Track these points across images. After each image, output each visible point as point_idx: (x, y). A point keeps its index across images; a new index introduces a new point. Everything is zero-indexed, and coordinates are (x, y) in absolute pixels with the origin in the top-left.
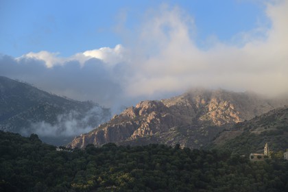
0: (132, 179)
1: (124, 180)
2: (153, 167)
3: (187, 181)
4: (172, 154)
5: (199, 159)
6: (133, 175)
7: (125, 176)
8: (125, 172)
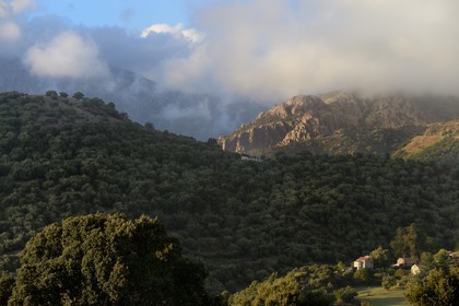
0: (341, 196)
1: (331, 196)
2: (364, 182)
3: (406, 199)
4: (383, 166)
5: (416, 172)
6: (341, 191)
7: (333, 191)
8: (332, 187)
